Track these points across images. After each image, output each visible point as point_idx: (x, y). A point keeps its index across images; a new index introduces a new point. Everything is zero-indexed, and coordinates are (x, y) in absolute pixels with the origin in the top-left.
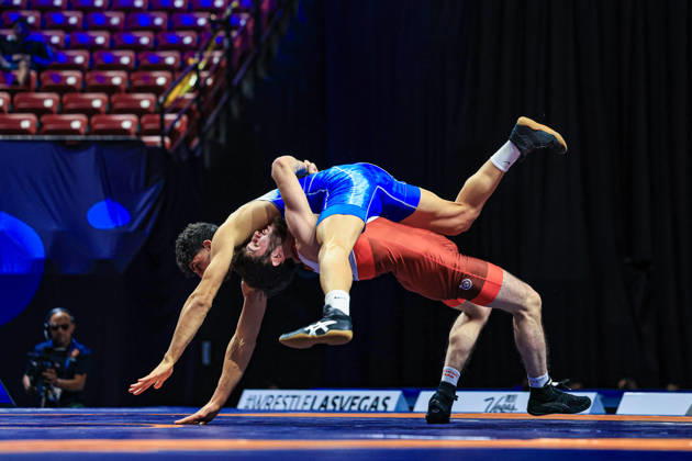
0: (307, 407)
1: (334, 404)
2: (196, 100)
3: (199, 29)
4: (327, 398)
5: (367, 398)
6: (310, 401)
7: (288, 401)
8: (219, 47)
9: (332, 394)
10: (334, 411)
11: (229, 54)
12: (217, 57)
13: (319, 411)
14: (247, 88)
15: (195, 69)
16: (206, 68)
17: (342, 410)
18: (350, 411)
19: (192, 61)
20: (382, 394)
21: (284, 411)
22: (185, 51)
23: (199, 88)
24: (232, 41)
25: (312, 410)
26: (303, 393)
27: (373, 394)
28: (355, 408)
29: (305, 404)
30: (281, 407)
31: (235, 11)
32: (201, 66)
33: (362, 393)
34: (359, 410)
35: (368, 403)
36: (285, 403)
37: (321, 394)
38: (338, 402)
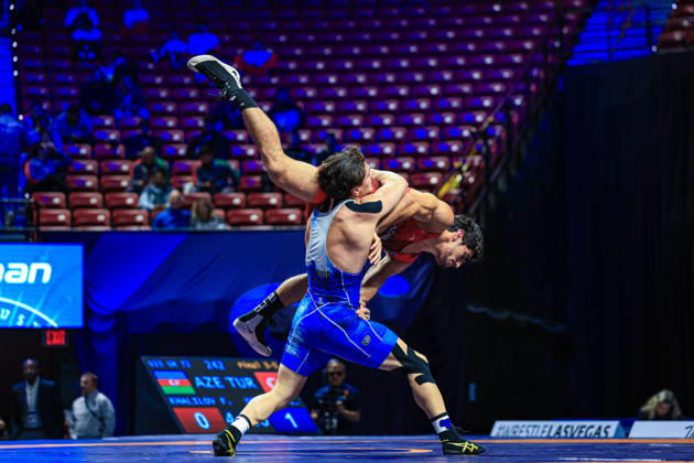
0: (545, 435)
1: (566, 432)
2: (461, 195)
3: (464, 140)
4: (560, 428)
5: (592, 427)
6: (547, 429)
7: (531, 429)
8: (479, 153)
9: (564, 424)
10: (566, 438)
11: (486, 157)
12: (477, 160)
13: (554, 438)
14: (502, 184)
15: (460, 171)
16: (469, 169)
17: (572, 437)
18: (578, 438)
19: (457, 165)
20: (604, 424)
21: (527, 438)
22: (452, 156)
23: (463, 185)
24: (488, 148)
25: (548, 437)
26: (542, 424)
27: (597, 424)
28: (582, 435)
29: (543, 432)
30: (524, 434)
31: (492, 124)
32: (465, 168)
33: (588, 423)
34: (586, 437)
35: (593, 431)
36: (528, 431)
37: (556, 424)
38: (569, 430)
